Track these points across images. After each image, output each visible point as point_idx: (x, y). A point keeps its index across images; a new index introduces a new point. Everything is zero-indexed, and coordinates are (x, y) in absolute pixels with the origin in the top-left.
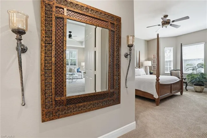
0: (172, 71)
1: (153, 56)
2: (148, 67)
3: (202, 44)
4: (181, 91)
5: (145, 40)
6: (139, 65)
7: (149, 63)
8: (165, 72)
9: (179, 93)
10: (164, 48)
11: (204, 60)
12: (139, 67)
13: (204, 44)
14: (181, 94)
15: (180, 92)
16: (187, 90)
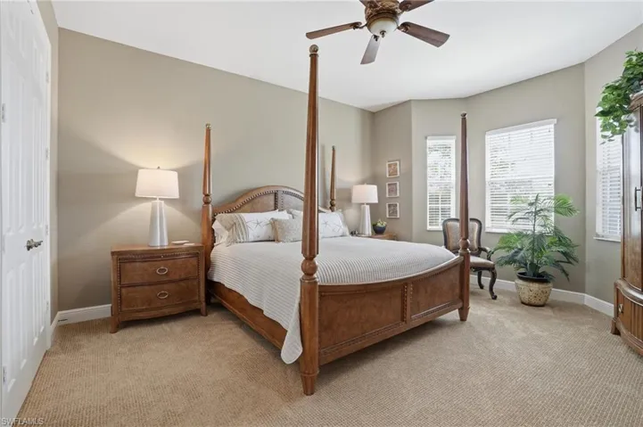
0: (450, 223)
1: (390, 166)
2: (368, 207)
3: (550, 124)
4: (460, 305)
5: (363, 111)
6: (332, 200)
7: (370, 194)
8: (429, 228)
9: (454, 315)
10: (426, 138)
11: (553, 185)
12: (332, 205)
13: (555, 125)
14: (463, 317)
15: (456, 312)
16: (495, 298)
